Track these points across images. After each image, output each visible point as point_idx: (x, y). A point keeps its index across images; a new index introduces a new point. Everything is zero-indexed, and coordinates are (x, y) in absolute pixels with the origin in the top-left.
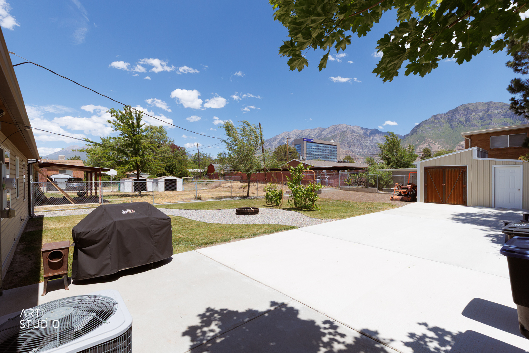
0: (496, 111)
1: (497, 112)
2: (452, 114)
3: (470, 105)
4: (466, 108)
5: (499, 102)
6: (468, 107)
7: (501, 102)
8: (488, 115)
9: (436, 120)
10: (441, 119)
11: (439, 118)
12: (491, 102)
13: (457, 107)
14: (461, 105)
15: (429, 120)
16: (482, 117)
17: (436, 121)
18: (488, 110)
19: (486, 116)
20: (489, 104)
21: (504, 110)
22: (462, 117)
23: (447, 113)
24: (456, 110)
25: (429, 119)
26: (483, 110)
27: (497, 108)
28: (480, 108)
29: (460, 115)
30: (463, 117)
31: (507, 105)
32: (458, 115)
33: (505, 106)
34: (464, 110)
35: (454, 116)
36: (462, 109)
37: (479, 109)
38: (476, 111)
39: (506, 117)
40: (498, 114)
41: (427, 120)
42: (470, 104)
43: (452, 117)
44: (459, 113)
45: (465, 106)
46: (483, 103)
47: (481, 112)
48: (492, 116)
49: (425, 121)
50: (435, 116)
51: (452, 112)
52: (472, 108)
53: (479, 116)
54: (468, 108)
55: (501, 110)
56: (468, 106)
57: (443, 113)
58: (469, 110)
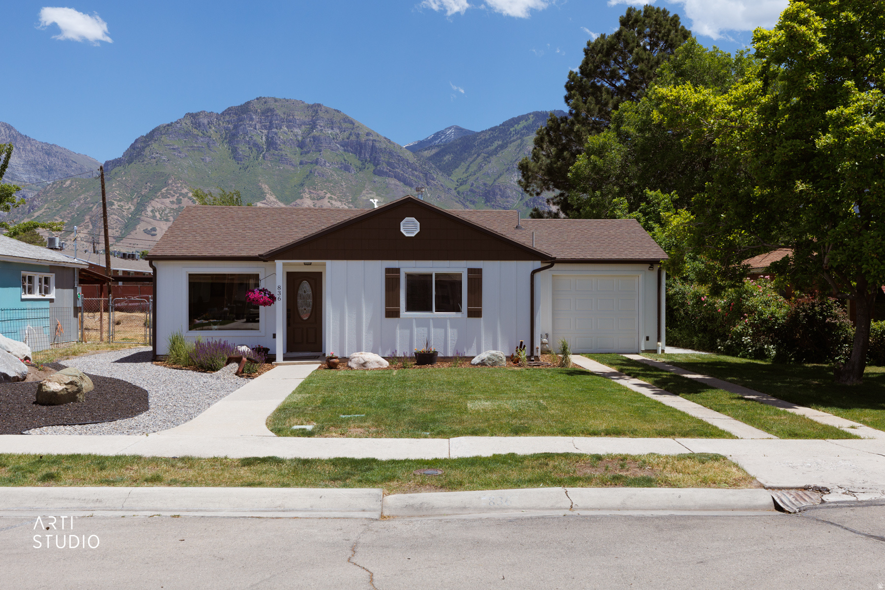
0: (330, 132)
1: (331, 134)
2: (236, 118)
3: (277, 103)
4: (268, 109)
5: (335, 110)
6: (272, 107)
7: (338, 111)
8: (314, 137)
9: (195, 128)
10: (210, 128)
11: (203, 124)
12: (319, 105)
13: (248, 103)
14: (257, 99)
15: (178, 125)
16: (302, 141)
17: (195, 132)
18: (313, 125)
19: (310, 141)
20: (315, 109)
21: (345, 131)
22: (259, 131)
23: (223, 114)
24: (243, 110)
25: (177, 122)
26: (304, 123)
27: (331, 124)
28: (300, 116)
29: (256, 124)
30: (262, 133)
31: (349, 120)
32: (251, 125)
33: (346, 122)
34: (263, 113)
35: (242, 127)
36: (259, 111)
37: (296, 117)
38: (291, 123)
39: (348, 151)
40: (334, 139)
41: (172, 123)
42: (276, 100)
43: (236, 127)
44: (251, 119)
45: (265, 102)
46: (303, 102)
47: (300, 126)
48: (321, 143)
49: (168, 125)
50: (193, 116)
51: (236, 114)
52: (279, 112)
53: (296, 136)
54: (272, 110)
55: (338, 131)
56: (272, 105)
57: (215, 111)
58: (275, 118)
